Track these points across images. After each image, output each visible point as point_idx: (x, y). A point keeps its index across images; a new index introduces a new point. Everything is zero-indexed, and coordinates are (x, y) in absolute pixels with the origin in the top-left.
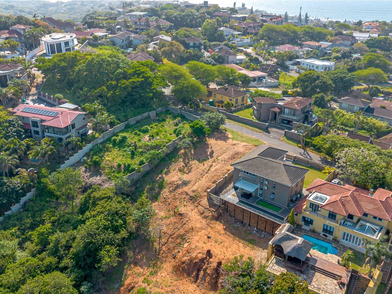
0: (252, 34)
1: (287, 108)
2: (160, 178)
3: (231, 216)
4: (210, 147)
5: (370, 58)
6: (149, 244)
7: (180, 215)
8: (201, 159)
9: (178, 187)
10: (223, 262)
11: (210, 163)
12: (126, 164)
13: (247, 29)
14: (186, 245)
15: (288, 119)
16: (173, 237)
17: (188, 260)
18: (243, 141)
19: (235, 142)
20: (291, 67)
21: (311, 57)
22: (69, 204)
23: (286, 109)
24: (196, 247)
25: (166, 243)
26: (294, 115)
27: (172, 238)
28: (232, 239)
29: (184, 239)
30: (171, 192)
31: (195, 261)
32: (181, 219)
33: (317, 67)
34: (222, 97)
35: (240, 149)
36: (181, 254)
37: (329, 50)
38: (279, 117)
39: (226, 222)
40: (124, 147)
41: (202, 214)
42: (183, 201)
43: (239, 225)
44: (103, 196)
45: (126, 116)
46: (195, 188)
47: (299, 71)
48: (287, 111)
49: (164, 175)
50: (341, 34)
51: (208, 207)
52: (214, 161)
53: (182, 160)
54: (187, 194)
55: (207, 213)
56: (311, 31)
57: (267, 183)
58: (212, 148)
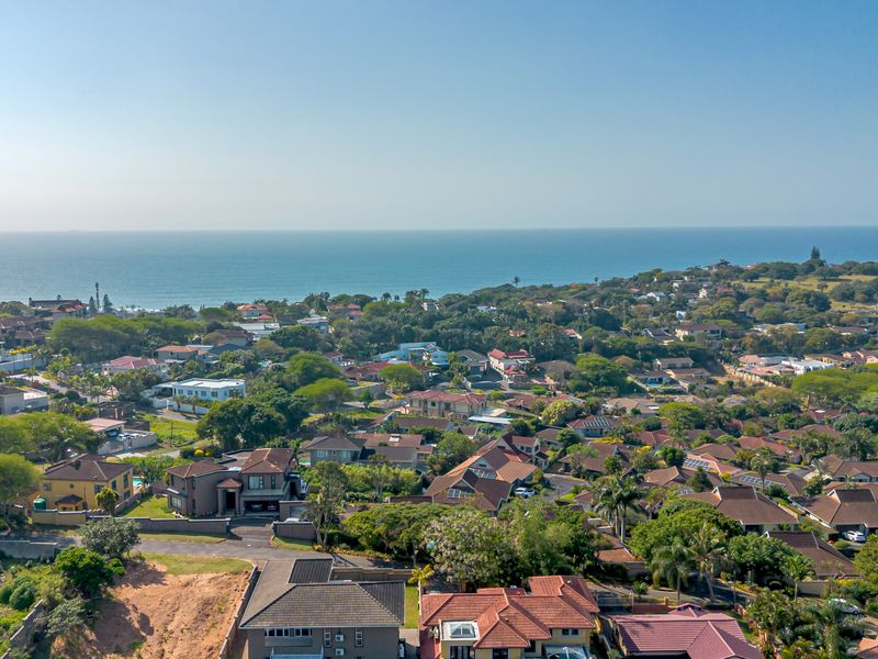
0: (28, 342)
1: (254, 475)
4: (130, 608)
8: (124, 647)
11: (156, 649)
13: (13, 334)
15: (265, 499)
18: (199, 572)
19: (184, 578)
20: (157, 402)
21: (189, 377)
23: (251, 478)
26: (273, 487)
33: (214, 394)
34: (72, 486)
35: (207, 590)
37: (214, 359)
38: (242, 499)
47: (179, 407)
48: (253, 482)
50: (219, 327)
52: (163, 640)
56: (159, 326)
57: (342, 639)
58: (136, 609)
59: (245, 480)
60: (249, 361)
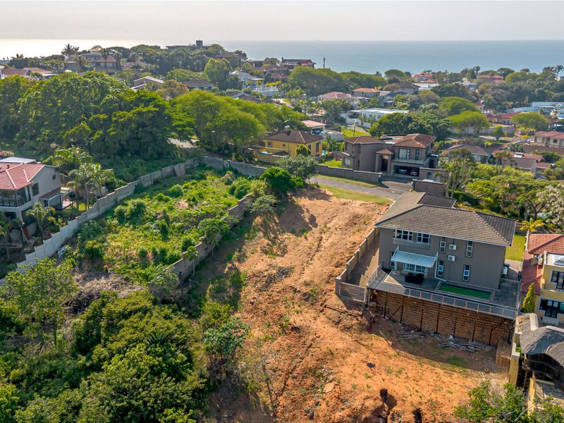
0: (277, 80)
1: (403, 148)
2: (229, 268)
3: (394, 321)
4: (305, 210)
5: (454, 103)
6: (248, 396)
7: (296, 329)
8: (297, 230)
9: (271, 280)
10: (423, 408)
11: (317, 235)
12: (158, 250)
13: (269, 75)
14: (329, 387)
16: (295, 374)
17: (348, 416)
18: (354, 199)
19: (343, 200)
20: (349, 120)
21: (371, 107)
22: (47, 339)
23: (401, 150)
24: (354, 387)
25: (283, 391)
26: (417, 159)
27: (294, 378)
28: (416, 363)
29: (319, 377)
30: (260, 290)
31: (364, 416)
32: (300, 337)
34: (284, 145)
35: (358, 209)
36: (324, 406)
37: (390, 100)
38: (393, 164)
39: (388, 333)
40: (144, 222)
41: (338, 323)
42: (291, 304)
43: (413, 335)
44: (130, 308)
45: (133, 172)
46: (306, 278)
47: (362, 124)
48: (403, 153)
49: (237, 264)
50: (396, 81)
51: (345, 309)
52: (322, 232)
53: (262, 234)
54: (295, 291)
55: (347, 321)
57: (455, 248)
58: (308, 211)
59: (396, 151)
60: (414, 102)
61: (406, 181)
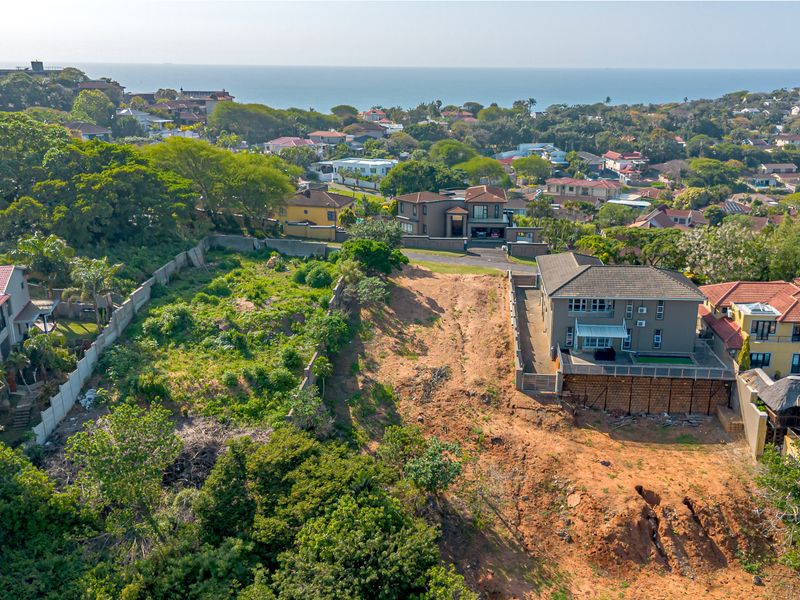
1: (479, 204)
2: (364, 382)
3: (596, 410)
4: (415, 293)
6: (483, 536)
7: (497, 440)
8: (422, 320)
9: (429, 388)
10: (690, 495)
11: (451, 323)
12: (253, 373)
14: (574, 500)
16: (523, 494)
17: (618, 525)
18: (461, 272)
19: (449, 276)
20: (322, 176)
23: (476, 207)
24: (606, 491)
25: (520, 519)
26: (496, 217)
27: (525, 499)
28: (648, 450)
29: (553, 491)
30: (422, 403)
31: (636, 522)
32: (507, 449)
35: (475, 285)
36: (578, 523)
38: (470, 226)
39: (597, 424)
41: (540, 424)
42: (472, 412)
43: (625, 421)
46: (472, 377)
48: (478, 210)
49: (369, 374)
51: (539, 405)
52: (455, 317)
53: (379, 331)
54: (468, 395)
55: (551, 419)
57: (645, 312)
58: (421, 294)
59: (471, 209)
61: (493, 245)
